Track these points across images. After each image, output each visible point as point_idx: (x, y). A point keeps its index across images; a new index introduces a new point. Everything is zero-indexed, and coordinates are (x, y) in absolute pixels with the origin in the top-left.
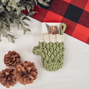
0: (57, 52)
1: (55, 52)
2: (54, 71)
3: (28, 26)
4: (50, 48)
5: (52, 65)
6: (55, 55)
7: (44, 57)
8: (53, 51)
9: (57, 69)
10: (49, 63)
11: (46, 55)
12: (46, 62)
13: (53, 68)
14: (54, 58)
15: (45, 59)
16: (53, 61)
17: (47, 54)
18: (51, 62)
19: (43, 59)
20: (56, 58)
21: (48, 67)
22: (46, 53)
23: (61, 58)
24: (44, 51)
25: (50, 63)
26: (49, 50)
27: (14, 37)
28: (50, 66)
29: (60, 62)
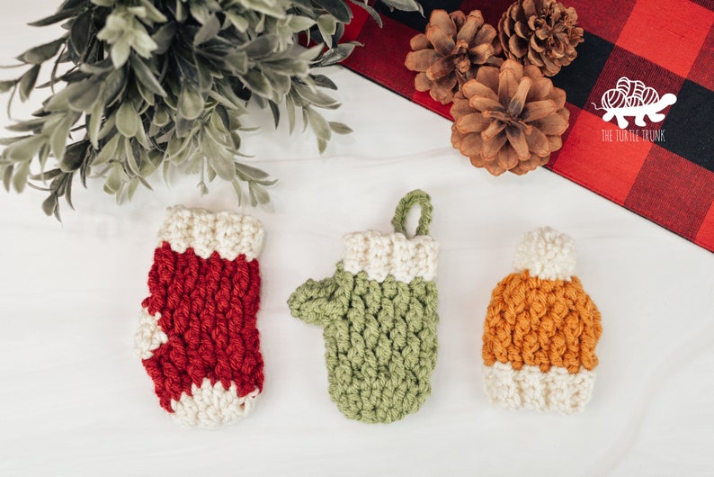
0: (411, 329)
1: (401, 327)
2: (380, 424)
3: (336, 107)
4: (381, 309)
5: (377, 393)
6: (399, 342)
7: (343, 345)
8: (391, 325)
9: (395, 413)
10: (362, 380)
11: (355, 336)
12: (349, 371)
13: (375, 409)
14: (390, 360)
15: (346, 354)
16: (384, 370)
17: (362, 334)
18: (372, 373)
19: (334, 355)
20: (399, 361)
21: (353, 398)
22: (357, 327)
23: (423, 363)
24: (351, 315)
25: (367, 380)
26: (376, 316)
27: (264, 175)
28: (364, 394)
29: (417, 382)
